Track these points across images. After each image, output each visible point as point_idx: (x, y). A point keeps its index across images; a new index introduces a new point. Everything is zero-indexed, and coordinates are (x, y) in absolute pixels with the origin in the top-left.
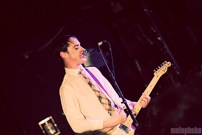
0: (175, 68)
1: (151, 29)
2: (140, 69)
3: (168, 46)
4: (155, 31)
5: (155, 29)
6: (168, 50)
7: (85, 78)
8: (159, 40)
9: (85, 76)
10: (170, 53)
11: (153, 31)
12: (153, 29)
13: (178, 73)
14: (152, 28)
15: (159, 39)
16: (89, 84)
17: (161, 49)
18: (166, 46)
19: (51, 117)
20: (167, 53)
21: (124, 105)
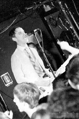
7: (28, 53)
9: (28, 52)
10: (77, 36)
11: (68, 23)
16: (29, 57)
17: (72, 34)
18: (75, 32)
19: (8, 73)
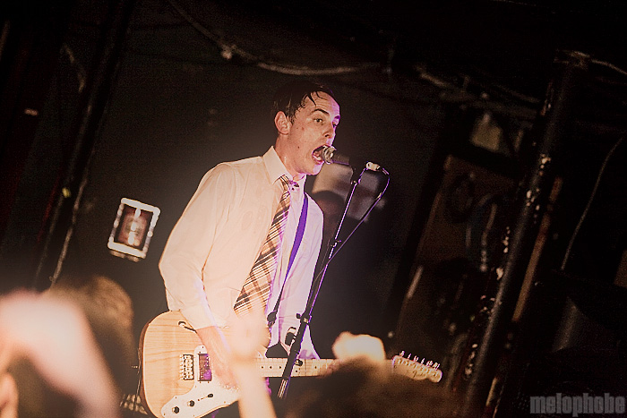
0: (473, 356)
1: (504, 239)
2: (410, 294)
3: (500, 303)
4: (506, 250)
5: (509, 246)
6: (492, 311)
8: (497, 276)
10: (491, 319)
11: (505, 247)
12: (506, 243)
13: (469, 372)
14: (507, 238)
15: (500, 273)
17: (484, 297)
18: (498, 300)
20: (486, 315)
21: (297, 324)
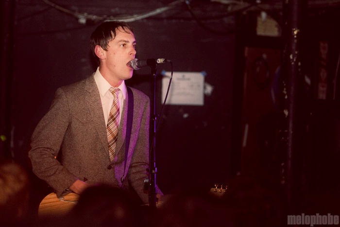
0: (283, 171)
1: (283, 90)
2: (244, 144)
4: (286, 97)
5: (288, 94)
6: (288, 138)
8: (285, 115)
12: (285, 92)
13: (283, 182)
14: (285, 89)
15: (286, 113)
18: (290, 131)
20: (285, 142)
